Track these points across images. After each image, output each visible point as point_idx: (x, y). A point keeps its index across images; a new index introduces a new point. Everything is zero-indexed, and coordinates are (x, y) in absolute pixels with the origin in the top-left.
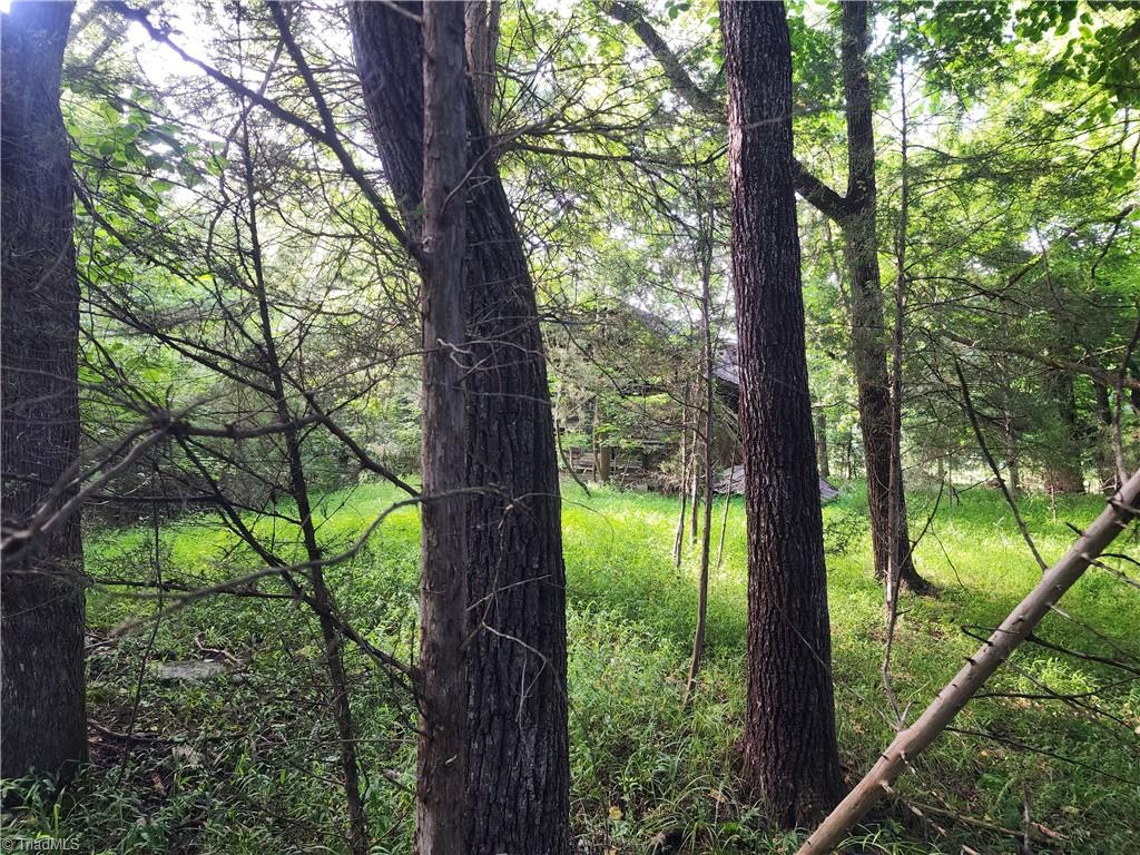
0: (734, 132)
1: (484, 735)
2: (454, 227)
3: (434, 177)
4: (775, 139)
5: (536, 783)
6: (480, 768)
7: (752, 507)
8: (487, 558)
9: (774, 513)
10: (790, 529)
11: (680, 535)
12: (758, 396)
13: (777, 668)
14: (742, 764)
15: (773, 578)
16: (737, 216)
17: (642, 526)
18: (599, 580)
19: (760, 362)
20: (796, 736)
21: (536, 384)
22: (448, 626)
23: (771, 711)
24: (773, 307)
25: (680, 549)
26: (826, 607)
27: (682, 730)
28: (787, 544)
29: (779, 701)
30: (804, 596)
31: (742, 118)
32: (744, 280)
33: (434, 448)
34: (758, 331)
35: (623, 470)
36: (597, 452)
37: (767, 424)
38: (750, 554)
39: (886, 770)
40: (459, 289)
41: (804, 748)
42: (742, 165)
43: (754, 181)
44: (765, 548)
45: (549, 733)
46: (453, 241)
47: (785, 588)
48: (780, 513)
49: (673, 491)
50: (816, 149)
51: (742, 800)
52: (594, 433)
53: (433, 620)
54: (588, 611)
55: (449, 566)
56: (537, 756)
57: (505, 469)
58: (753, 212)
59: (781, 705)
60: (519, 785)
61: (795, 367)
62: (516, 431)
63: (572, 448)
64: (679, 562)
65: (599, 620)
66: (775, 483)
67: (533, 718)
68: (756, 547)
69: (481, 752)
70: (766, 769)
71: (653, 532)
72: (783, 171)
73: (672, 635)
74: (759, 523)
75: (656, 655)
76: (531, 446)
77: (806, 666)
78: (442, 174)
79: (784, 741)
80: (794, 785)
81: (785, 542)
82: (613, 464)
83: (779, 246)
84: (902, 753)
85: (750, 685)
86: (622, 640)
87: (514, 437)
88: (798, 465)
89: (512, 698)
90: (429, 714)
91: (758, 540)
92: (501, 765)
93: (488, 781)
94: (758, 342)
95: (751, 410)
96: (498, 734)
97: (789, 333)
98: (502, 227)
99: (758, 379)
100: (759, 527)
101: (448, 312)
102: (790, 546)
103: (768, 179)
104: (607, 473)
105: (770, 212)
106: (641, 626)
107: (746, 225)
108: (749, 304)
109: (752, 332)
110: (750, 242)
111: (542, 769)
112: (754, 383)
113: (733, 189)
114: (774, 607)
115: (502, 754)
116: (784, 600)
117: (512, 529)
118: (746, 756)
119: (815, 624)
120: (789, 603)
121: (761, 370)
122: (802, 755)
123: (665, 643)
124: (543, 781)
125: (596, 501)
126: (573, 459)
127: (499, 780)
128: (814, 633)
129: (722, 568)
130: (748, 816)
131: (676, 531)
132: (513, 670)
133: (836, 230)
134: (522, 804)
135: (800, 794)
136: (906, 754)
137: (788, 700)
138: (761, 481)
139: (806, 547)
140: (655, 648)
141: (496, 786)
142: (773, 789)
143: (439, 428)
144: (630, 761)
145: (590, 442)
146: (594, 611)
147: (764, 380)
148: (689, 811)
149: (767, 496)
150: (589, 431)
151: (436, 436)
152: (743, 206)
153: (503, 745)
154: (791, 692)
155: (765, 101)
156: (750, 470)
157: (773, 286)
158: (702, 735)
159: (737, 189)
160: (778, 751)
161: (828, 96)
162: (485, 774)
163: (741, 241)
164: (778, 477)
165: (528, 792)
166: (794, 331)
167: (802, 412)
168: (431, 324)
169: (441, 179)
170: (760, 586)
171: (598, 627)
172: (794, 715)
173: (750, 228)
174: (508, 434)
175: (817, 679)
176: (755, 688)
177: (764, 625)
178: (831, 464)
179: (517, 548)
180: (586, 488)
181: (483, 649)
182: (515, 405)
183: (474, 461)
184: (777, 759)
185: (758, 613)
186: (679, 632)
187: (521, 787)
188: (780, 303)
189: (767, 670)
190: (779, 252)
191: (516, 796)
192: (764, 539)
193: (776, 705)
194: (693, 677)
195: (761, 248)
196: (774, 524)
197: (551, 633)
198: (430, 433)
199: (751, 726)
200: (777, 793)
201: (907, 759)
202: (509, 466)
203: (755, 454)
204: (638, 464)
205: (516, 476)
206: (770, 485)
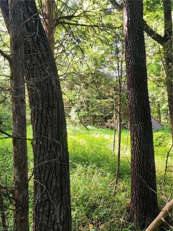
0: (125, 17)
1: (44, 207)
2: (20, 49)
3: (12, 33)
4: (138, 19)
5: (60, 221)
6: (43, 217)
7: (132, 133)
8: (43, 153)
9: (138, 135)
10: (143, 140)
11: (114, 141)
12: (133, 99)
13: (140, 182)
14: (130, 211)
15: (138, 155)
16: (126, 43)
17: (103, 138)
18: (90, 156)
19: (134, 89)
20: (145, 202)
21: (58, 98)
22: (22, 176)
23: (138, 194)
24: (137, 72)
25: (114, 146)
26: (154, 163)
27: (112, 200)
28: (142, 144)
29: (140, 191)
30: (148, 160)
31: (127, 13)
32: (129, 63)
33: (15, 120)
34: (133, 79)
35: (98, 122)
36: (91, 116)
37: (136, 108)
38: (131, 147)
39: (163, 215)
40: (22, 69)
41: (148, 205)
42: (128, 27)
43: (131, 32)
44: (136, 145)
45: (64, 205)
46: (20, 54)
47: (142, 157)
48: (140, 135)
49: (112, 128)
50: (155, 22)
51: (129, 221)
52: (90, 111)
53: (17, 175)
54: (85, 165)
55: (21, 158)
56: (60, 212)
57: (48, 125)
58: (131, 42)
59: (141, 193)
60: (55, 221)
61: (144, 90)
62: (52, 113)
63: (83, 116)
64: (114, 149)
65: (88, 168)
66: (138, 126)
67: (59, 201)
68: (133, 145)
69: (43, 212)
70: (136, 212)
71: (106, 140)
72: (140, 29)
73: (111, 172)
74: (134, 138)
75: (106, 178)
76: (56, 117)
77: (148, 181)
78: (15, 32)
79: (142, 203)
80: (145, 216)
81: (141, 144)
82: (96, 120)
83: (139, 53)
84: (168, 209)
85: (132, 187)
86: (96, 174)
87: (51, 115)
88: (145, 120)
89: (52, 195)
90: (16, 204)
91: (134, 143)
92: (49, 216)
93: (45, 220)
94: (133, 83)
95: (131, 104)
96: (48, 206)
97: (142, 80)
98: (45, 48)
99: (133, 94)
100: (134, 139)
101: (19, 77)
102: (143, 145)
103: (136, 32)
104: (94, 123)
105: (136, 42)
106: (101, 170)
107: (129, 46)
108: (130, 71)
109: (131, 80)
110: (130, 52)
111: (62, 216)
112: (132, 95)
113: (125, 35)
114: (138, 164)
115: (49, 212)
116: (142, 161)
117: (51, 143)
118: (131, 208)
119: (151, 169)
120: (143, 162)
121: (134, 91)
122: (147, 208)
123: (109, 174)
124: (62, 220)
125: (90, 132)
126: (83, 119)
127: (48, 220)
128: (151, 171)
129: (127, 151)
130: (131, 226)
131: (113, 140)
132: (52, 187)
133: (161, 47)
134: (56, 227)
135: (147, 219)
136: (169, 210)
137: (143, 191)
138: (134, 125)
139: (148, 145)
140: (105, 176)
141: (48, 222)
142: (138, 218)
143: (17, 114)
144: (96, 211)
145: (88, 114)
146: (88, 165)
147: (135, 94)
148: (113, 225)
149: (136, 130)
150: (88, 110)
151: (16, 117)
152: (128, 40)
153: (49, 209)
154: (144, 189)
155: (134, 7)
156: (131, 122)
157: (137, 65)
158: (118, 202)
159: (126, 35)
160: (140, 206)
161: (159, 5)
162: (44, 218)
163: (128, 51)
164: (139, 124)
165: (58, 223)
166: (144, 79)
167: (146, 104)
168: (13, 81)
169: (15, 33)
170: (134, 157)
171: (89, 170)
172: (145, 195)
173: (130, 47)
174: (49, 114)
175: (151, 185)
176: (133, 188)
177: (136, 169)
178: (162, 118)
179: (53, 149)
180: (86, 128)
181: (43, 180)
182: (51, 105)
183: (38, 123)
184: (140, 209)
185: (134, 165)
186: (112, 170)
187: (55, 222)
188: (139, 70)
189: (136, 182)
190: (139, 55)
191: (54, 224)
192: (135, 143)
193: (139, 193)
194: (116, 185)
195: (134, 54)
196: (138, 138)
197: (64, 175)
198: (14, 116)
199: (132, 199)
200: (140, 219)
201: (169, 211)
202: (49, 124)
203: (132, 117)
204: (103, 120)
205: (52, 127)
206: (137, 126)
